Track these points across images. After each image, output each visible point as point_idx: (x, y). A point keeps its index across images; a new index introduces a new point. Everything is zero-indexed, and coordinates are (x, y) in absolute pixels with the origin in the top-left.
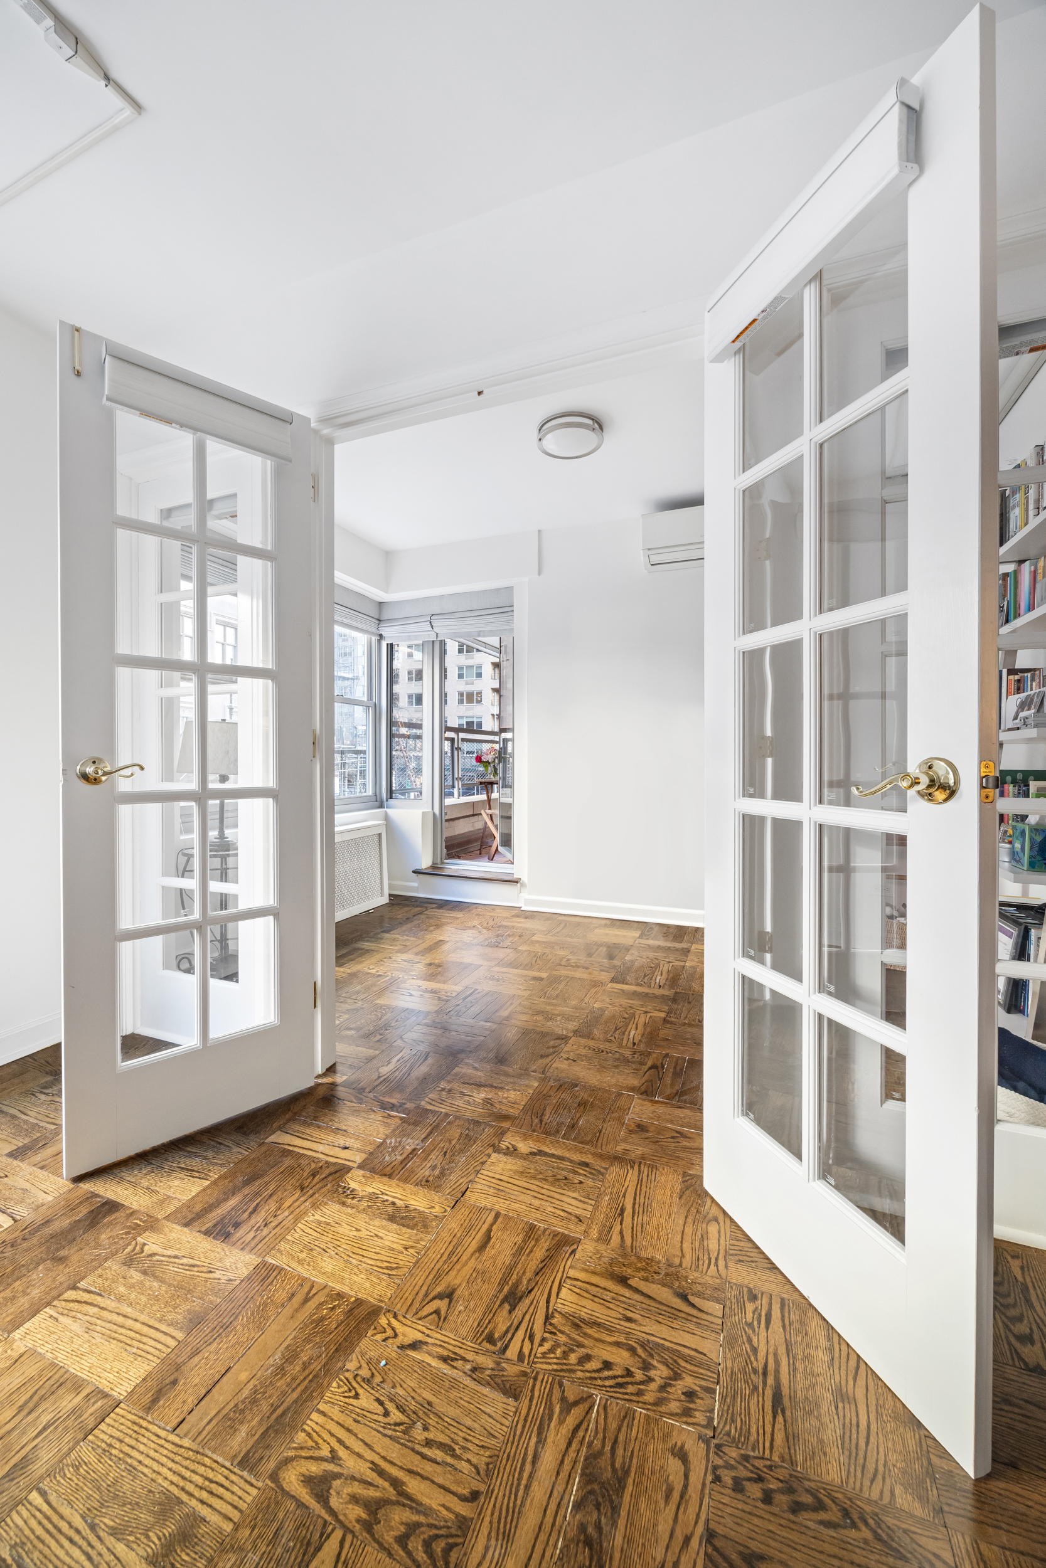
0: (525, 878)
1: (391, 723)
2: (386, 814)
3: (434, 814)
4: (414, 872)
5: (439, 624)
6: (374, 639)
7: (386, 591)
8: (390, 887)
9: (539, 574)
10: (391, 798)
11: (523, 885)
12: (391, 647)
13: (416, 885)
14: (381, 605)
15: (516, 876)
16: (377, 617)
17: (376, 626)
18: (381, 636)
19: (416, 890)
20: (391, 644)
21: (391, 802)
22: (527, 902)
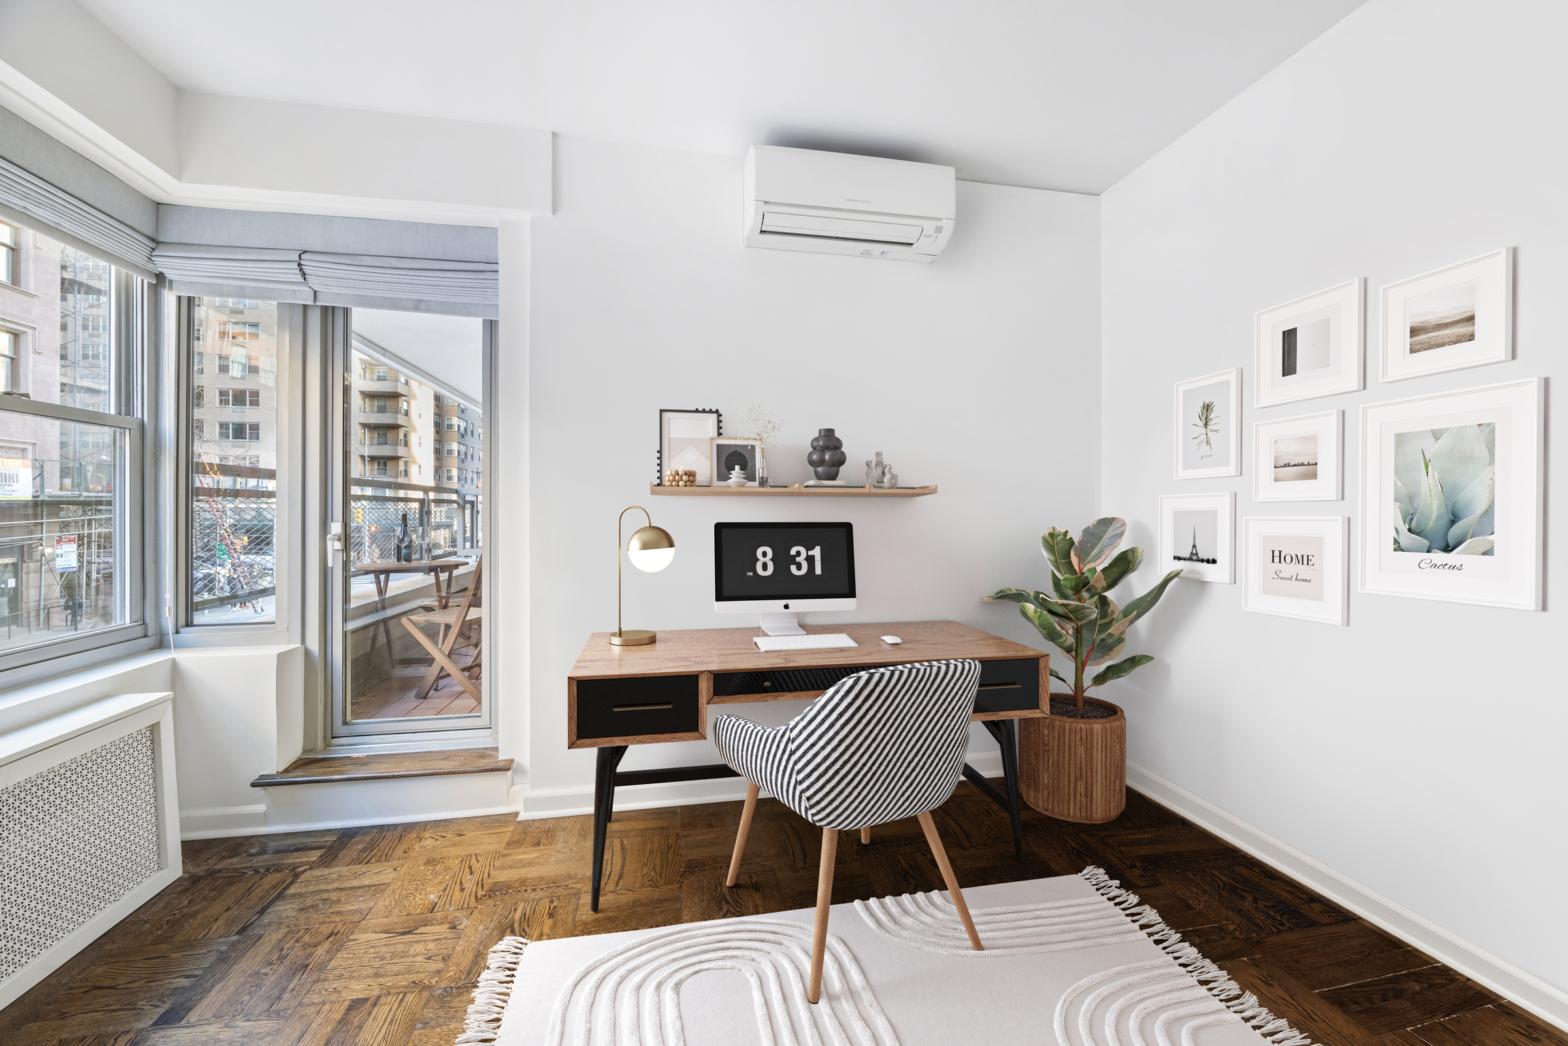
0: (523, 756)
1: (190, 466)
2: (175, 669)
3: (307, 653)
4: (253, 785)
5: (321, 272)
6: (140, 283)
7: (178, 172)
8: (185, 824)
9: (554, 212)
10: (189, 624)
11: (521, 770)
12: (188, 305)
13: (261, 808)
14: (158, 207)
15: (502, 756)
16: (149, 231)
17: (147, 252)
18: (160, 277)
19: (264, 819)
20: (190, 300)
21: (188, 634)
22: (530, 803)
